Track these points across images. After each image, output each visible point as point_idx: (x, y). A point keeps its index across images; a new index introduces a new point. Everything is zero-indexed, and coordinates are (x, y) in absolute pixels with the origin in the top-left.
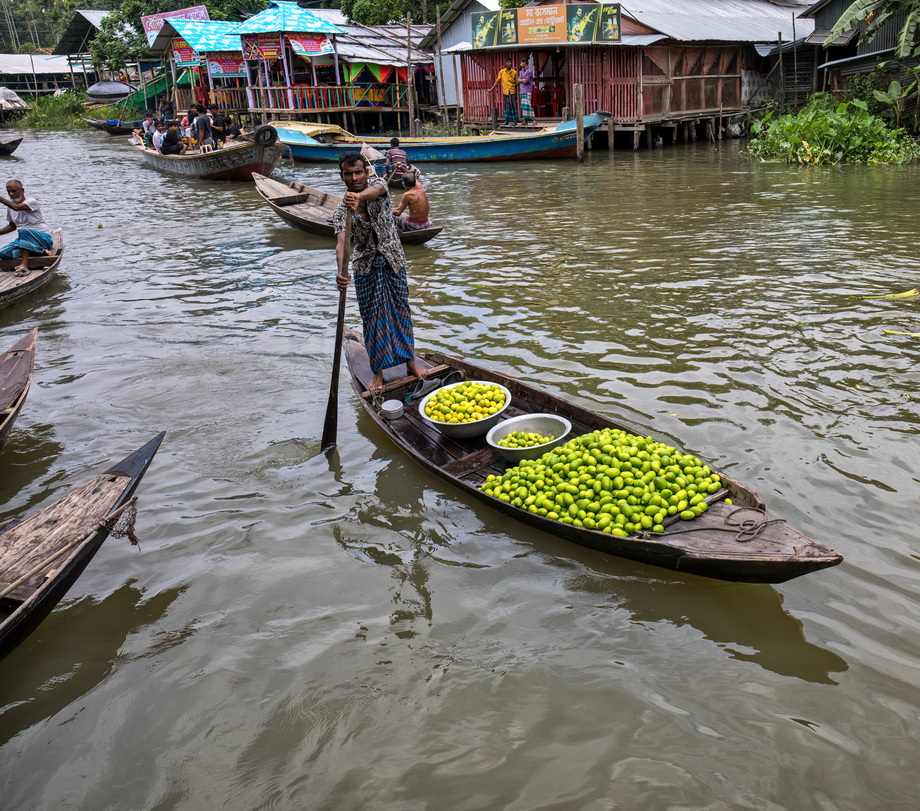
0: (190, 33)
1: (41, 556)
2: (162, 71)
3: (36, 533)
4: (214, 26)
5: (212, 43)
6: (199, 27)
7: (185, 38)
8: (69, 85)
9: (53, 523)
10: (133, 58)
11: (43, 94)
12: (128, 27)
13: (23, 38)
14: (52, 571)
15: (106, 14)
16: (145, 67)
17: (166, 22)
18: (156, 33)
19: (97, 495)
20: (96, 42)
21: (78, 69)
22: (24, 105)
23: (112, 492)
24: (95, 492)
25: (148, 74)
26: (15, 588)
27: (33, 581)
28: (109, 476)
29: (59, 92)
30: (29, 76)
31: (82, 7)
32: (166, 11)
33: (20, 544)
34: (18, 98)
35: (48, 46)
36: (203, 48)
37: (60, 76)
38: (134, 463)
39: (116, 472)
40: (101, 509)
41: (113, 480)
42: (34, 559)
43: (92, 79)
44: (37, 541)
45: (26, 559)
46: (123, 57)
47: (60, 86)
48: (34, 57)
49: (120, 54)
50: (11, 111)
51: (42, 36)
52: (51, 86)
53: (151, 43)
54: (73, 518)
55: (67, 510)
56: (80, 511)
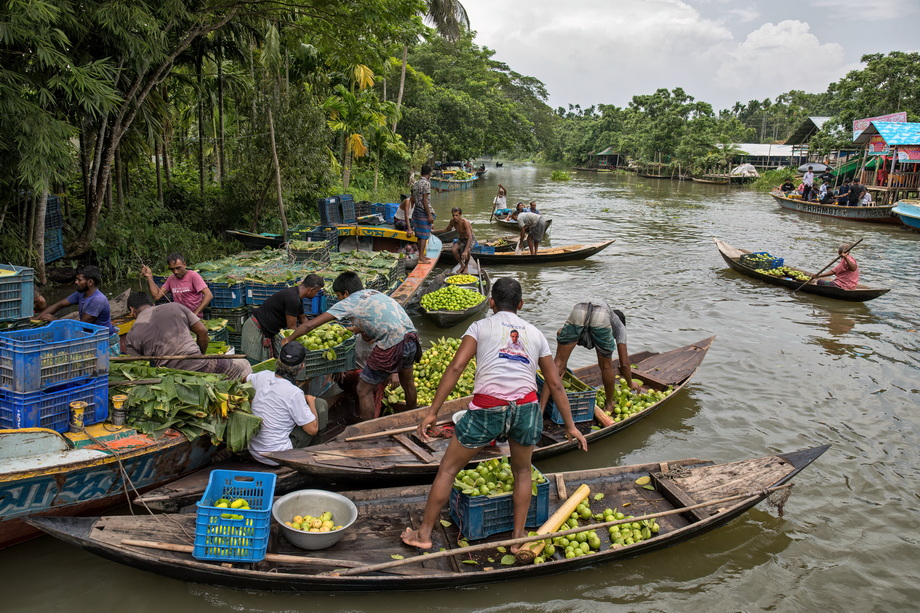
0: (888, 131)
1: (719, 493)
2: (856, 157)
3: (721, 476)
4: (909, 126)
5: (903, 139)
6: (896, 127)
7: (883, 135)
8: (787, 164)
9: (733, 474)
10: (837, 147)
11: (770, 169)
12: (841, 128)
13: (768, 134)
14: (723, 509)
15: (827, 119)
16: (843, 154)
17: (872, 124)
18: (861, 132)
19: (767, 469)
20: (816, 137)
21: (797, 154)
22: (757, 175)
23: (780, 472)
24: (767, 466)
25: (844, 159)
26: (698, 508)
27: (709, 508)
28: (780, 460)
29: (780, 168)
30: (765, 158)
31: (812, 115)
32: (873, 116)
33: (709, 479)
34: (755, 170)
35: (781, 139)
36: (895, 142)
37: (783, 158)
38: (800, 458)
39: (786, 459)
40: (767, 480)
41: (782, 464)
42: (714, 494)
43: (804, 160)
44: (720, 482)
45: (709, 491)
46: (831, 146)
47: (782, 165)
48: (773, 146)
49: (829, 145)
50: (748, 178)
51: (780, 133)
52: (777, 164)
53: (855, 139)
54: (746, 478)
55: (745, 470)
56: (753, 475)
